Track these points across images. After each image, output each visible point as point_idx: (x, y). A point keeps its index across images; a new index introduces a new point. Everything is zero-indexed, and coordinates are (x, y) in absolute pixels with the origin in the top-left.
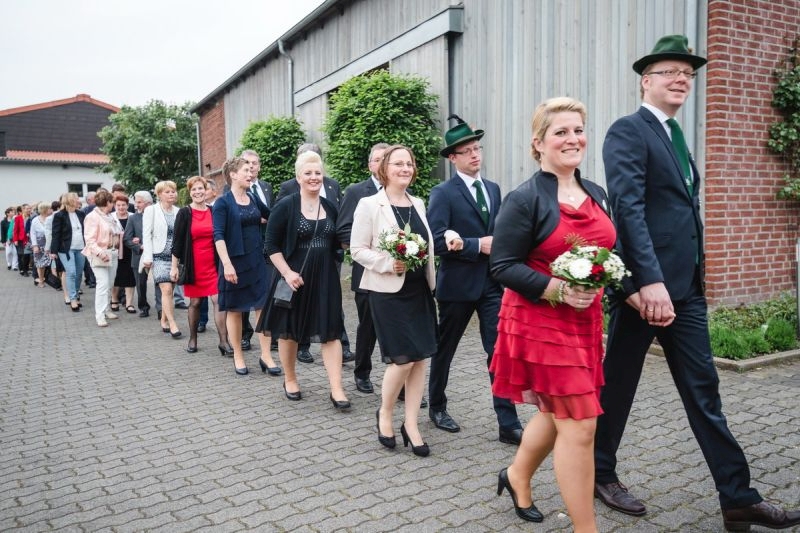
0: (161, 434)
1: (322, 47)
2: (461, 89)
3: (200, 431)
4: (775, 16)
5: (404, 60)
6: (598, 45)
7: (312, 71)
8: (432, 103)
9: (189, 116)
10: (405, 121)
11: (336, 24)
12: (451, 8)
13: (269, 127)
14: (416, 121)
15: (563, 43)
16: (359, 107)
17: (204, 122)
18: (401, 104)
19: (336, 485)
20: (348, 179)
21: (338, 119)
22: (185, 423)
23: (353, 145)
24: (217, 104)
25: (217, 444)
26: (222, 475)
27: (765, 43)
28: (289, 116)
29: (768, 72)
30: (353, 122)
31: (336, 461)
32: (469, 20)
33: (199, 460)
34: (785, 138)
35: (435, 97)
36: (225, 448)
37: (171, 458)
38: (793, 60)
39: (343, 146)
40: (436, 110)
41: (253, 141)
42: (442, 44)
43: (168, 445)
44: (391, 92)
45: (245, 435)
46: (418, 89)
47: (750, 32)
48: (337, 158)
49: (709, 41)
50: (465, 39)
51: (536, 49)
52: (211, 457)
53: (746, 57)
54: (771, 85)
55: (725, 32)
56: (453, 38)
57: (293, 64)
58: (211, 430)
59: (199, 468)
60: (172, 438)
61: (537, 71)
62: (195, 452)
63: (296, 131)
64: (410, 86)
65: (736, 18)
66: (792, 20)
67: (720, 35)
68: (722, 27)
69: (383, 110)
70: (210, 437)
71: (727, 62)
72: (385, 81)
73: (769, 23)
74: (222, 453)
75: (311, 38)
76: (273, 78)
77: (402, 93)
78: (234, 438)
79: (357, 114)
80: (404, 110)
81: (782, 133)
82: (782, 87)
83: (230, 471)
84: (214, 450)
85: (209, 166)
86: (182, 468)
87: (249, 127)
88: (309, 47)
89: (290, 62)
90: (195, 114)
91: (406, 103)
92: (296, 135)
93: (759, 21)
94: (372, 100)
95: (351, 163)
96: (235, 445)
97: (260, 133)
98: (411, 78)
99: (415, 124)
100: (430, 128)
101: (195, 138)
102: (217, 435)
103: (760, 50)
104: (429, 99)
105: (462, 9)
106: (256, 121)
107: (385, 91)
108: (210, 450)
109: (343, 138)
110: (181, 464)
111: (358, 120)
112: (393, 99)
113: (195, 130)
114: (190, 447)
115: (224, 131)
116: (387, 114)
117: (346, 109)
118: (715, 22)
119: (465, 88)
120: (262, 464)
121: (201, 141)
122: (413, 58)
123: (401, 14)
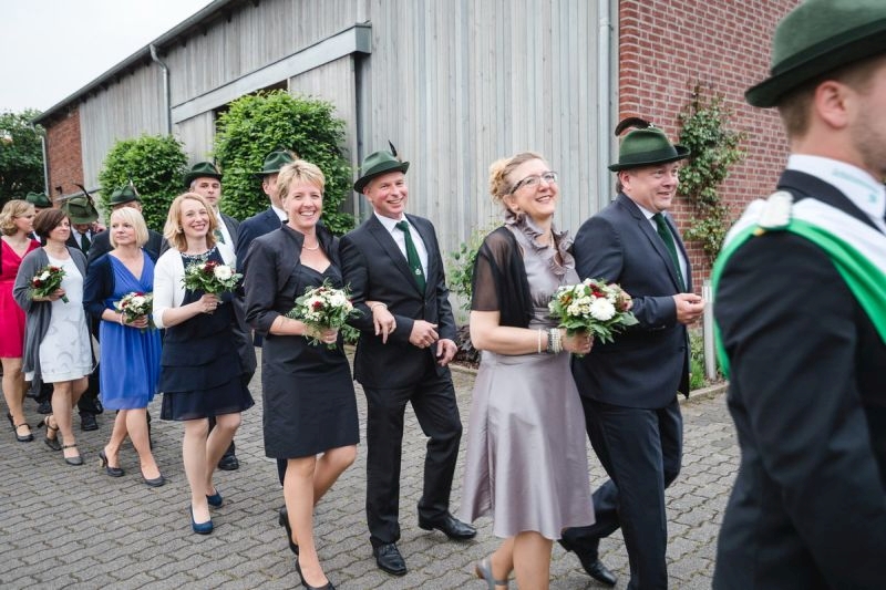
0: (32, 524)
1: (205, 57)
2: (370, 115)
3: (82, 517)
4: (679, 61)
5: (305, 79)
6: (514, 77)
7: (194, 83)
8: (338, 129)
9: (33, 128)
10: (309, 149)
11: (222, 31)
12: (357, 26)
13: (141, 148)
14: (321, 149)
15: (478, 74)
16: (254, 131)
17: (51, 135)
18: (303, 129)
19: (255, 565)
20: (243, 212)
21: (230, 143)
22: (61, 508)
23: (250, 174)
24: (70, 115)
25: (106, 531)
26: (116, 567)
27: (670, 88)
28: (166, 135)
29: (673, 115)
30: (249, 148)
31: (252, 538)
32: (377, 40)
33: (84, 551)
34: (690, 181)
35: (341, 123)
36: (116, 534)
37: (49, 551)
38: (695, 105)
39: (237, 175)
40: (344, 137)
41: (122, 163)
42: (348, 65)
43: (42, 537)
44: (292, 116)
45: (140, 517)
46: (323, 114)
47: (658, 76)
48: (230, 188)
49: (621, 83)
50: (373, 60)
51: (450, 78)
52: (99, 547)
53: (655, 100)
54: (677, 128)
55: (634, 75)
56: (360, 59)
57: (168, 74)
58: (96, 515)
59: (87, 561)
60: (47, 528)
61: (451, 101)
62: (78, 542)
63: (175, 153)
64: (313, 110)
65: (645, 61)
66: (694, 66)
67: (631, 78)
68: (632, 70)
69: (283, 135)
70: (95, 522)
71: (637, 104)
72: (284, 103)
73: (674, 69)
74: (113, 541)
75: (192, 46)
76: (144, 88)
77: (305, 117)
78: (127, 521)
79: (253, 139)
80: (308, 137)
81: (688, 176)
82: (687, 132)
83: (126, 560)
84: (102, 538)
85: (59, 189)
86: (64, 563)
87: (115, 147)
88: (189, 54)
89: (165, 70)
90: (39, 125)
91: (310, 128)
92: (176, 157)
93: (665, 66)
94: (270, 124)
95: (247, 194)
96: (129, 530)
97: (130, 154)
98: (313, 100)
99: (321, 153)
100: (336, 157)
101: (40, 155)
102: (104, 520)
103: (667, 94)
104: (335, 125)
105: (370, 27)
106: (124, 140)
107: (285, 115)
108: (98, 538)
109: (236, 166)
110: (63, 558)
111: (254, 146)
112: (295, 124)
113: (40, 145)
114: (72, 537)
115: (80, 148)
116: (289, 141)
117: (241, 133)
118: (626, 65)
119: (374, 113)
120: (165, 549)
121: (48, 159)
122: (315, 77)
123: (300, 27)
